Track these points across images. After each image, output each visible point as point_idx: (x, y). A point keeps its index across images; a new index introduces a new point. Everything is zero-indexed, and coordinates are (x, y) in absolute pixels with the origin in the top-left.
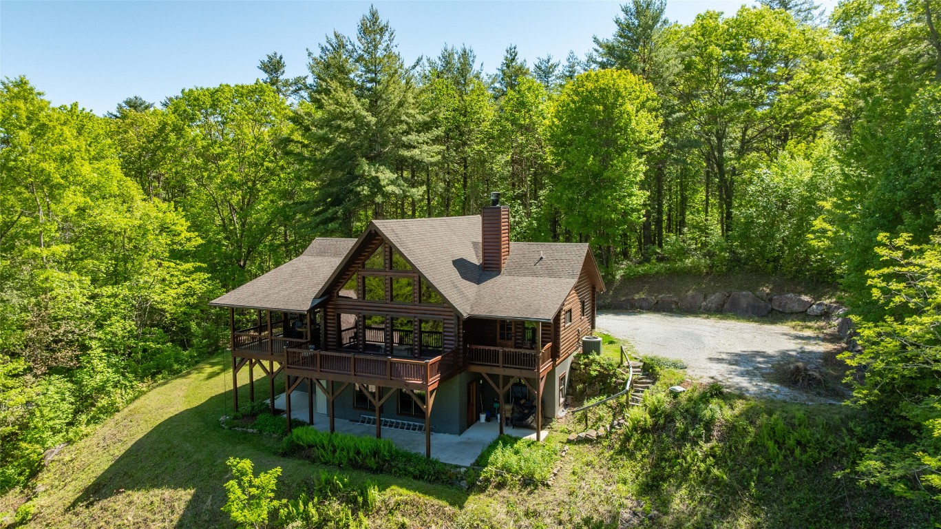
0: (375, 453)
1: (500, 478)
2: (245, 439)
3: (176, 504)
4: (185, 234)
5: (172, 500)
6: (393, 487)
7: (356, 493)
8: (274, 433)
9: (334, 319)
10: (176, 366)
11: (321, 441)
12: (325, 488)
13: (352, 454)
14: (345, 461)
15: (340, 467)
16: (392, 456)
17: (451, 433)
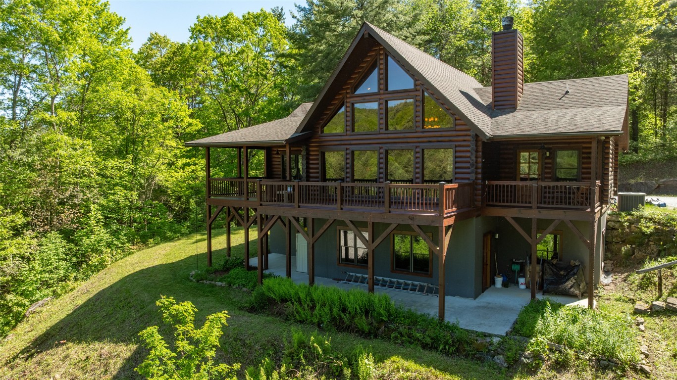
0: (367, 311)
1: (557, 354)
2: (210, 292)
3: (112, 362)
4: (187, 120)
5: (110, 356)
6: (394, 358)
7: (340, 363)
8: (244, 286)
9: (317, 159)
10: (169, 234)
11: (296, 293)
12: (298, 353)
13: (335, 311)
14: (326, 319)
15: (319, 326)
16: (390, 315)
17: (463, 295)
